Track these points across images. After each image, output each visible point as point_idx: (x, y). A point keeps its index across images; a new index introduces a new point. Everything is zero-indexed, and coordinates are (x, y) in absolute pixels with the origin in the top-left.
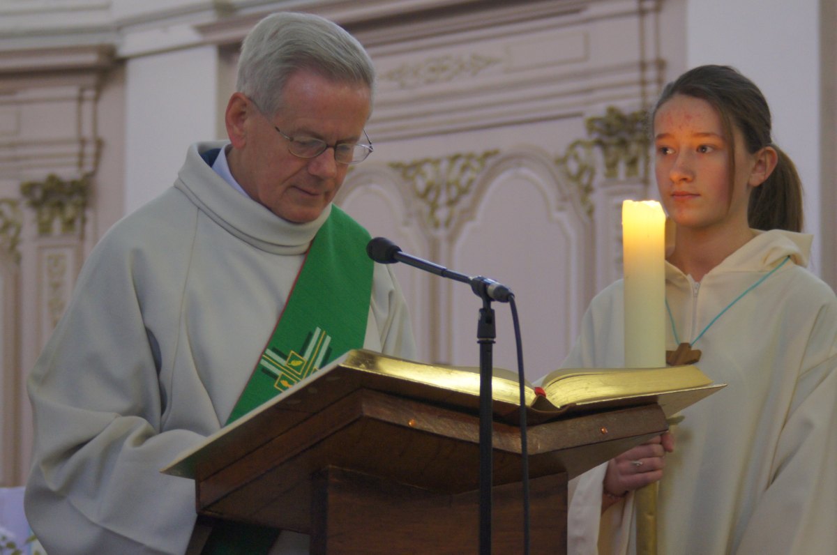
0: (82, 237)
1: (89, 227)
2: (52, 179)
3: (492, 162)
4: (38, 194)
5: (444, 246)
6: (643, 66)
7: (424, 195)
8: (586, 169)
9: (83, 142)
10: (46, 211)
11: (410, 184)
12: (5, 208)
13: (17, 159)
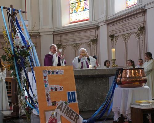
0: (96, 45)
2: (93, 39)
3: (131, 33)
6: (143, 22)
7: (125, 38)
8: (139, 33)
9: (96, 35)
11: (123, 36)
12: (89, 42)
13: (90, 37)
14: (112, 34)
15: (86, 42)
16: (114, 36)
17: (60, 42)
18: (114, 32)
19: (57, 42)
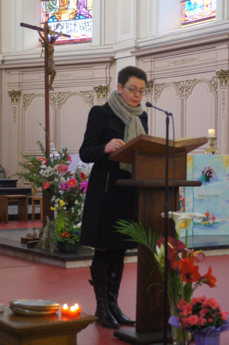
2: (100, 86)
3: (195, 82)
4: (97, 89)
5: (185, 100)
8: (216, 83)
9: (107, 78)
10: (99, 93)
11: (177, 86)
12: (90, 92)
13: (93, 82)
15: (81, 91)
16: (152, 84)
17: (18, 87)
18: (154, 75)
19: (10, 86)
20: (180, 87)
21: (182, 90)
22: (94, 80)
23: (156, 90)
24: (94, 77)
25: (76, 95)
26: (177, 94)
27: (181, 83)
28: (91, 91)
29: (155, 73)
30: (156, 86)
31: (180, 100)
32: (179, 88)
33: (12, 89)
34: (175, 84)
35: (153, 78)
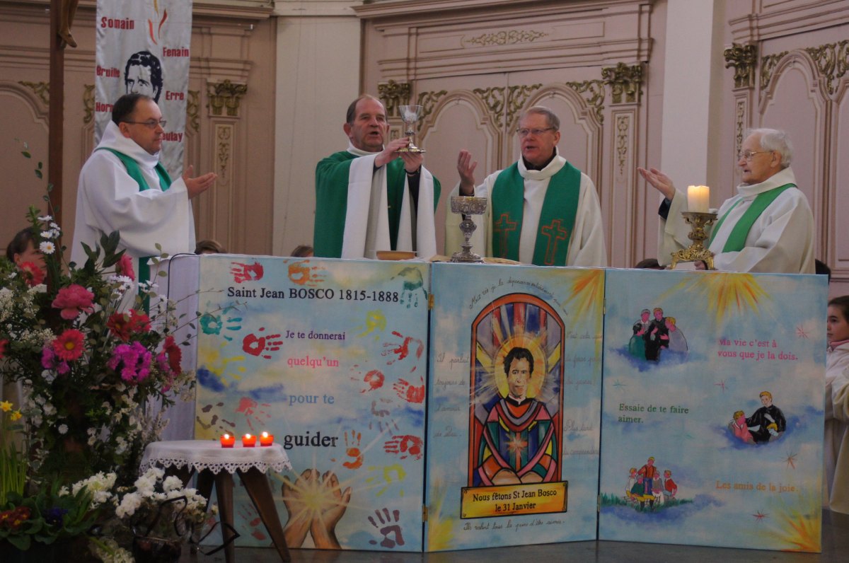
0: (639, 105)
1: (644, 98)
2: (620, 65)
4: (613, 77)
5: (834, 104)
7: (824, 71)
9: (640, 41)
10: (618, 86)
11: (817, 62)
12: (595, 86)
13: (601, 53)
14: (743, 43)
15: (570, 81)
16: (755, 57)
17: (405, 72)
18: (758, 28)
19: (384, 70)
20: (823, 63)
21: (829, 72)
22: (604, 49)
23: (764, 74)
24: (607, 38)
25: (556, 96)
26: (815, 85)
27: (828, 51)
28: (597, 82)
29: (762, 23)
30: (765, 63)
31: (821, 103)
32: (821, 67)
33: (388, 79)
34: (812, 54)
35: (756, 39)
